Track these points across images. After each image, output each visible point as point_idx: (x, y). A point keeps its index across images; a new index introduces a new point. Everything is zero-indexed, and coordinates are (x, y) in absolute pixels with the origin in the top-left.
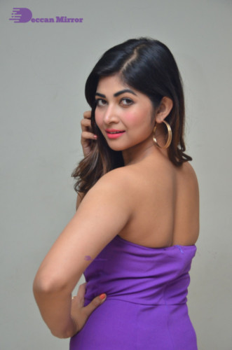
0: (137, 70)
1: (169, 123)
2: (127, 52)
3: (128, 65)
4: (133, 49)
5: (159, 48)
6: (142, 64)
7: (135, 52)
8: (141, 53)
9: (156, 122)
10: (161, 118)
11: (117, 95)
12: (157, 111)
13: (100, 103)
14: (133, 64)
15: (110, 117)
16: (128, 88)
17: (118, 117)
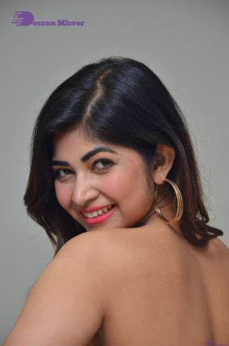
0: (108, 113)
1: (175, 182)
2: (87, 87)
3: (93, 108)
4: (95, 80)
5: (135, 71)
6: (115, 102)
7: (99, 85)
8: (108, 86)
9: (155, 184)
10: (161, 176)
11: (86, 158)
12: (152, 168)
13: (62, 174)
14: (100, 106)
15: (84, 193)
16: (102, 145)
17: (95, 189)
